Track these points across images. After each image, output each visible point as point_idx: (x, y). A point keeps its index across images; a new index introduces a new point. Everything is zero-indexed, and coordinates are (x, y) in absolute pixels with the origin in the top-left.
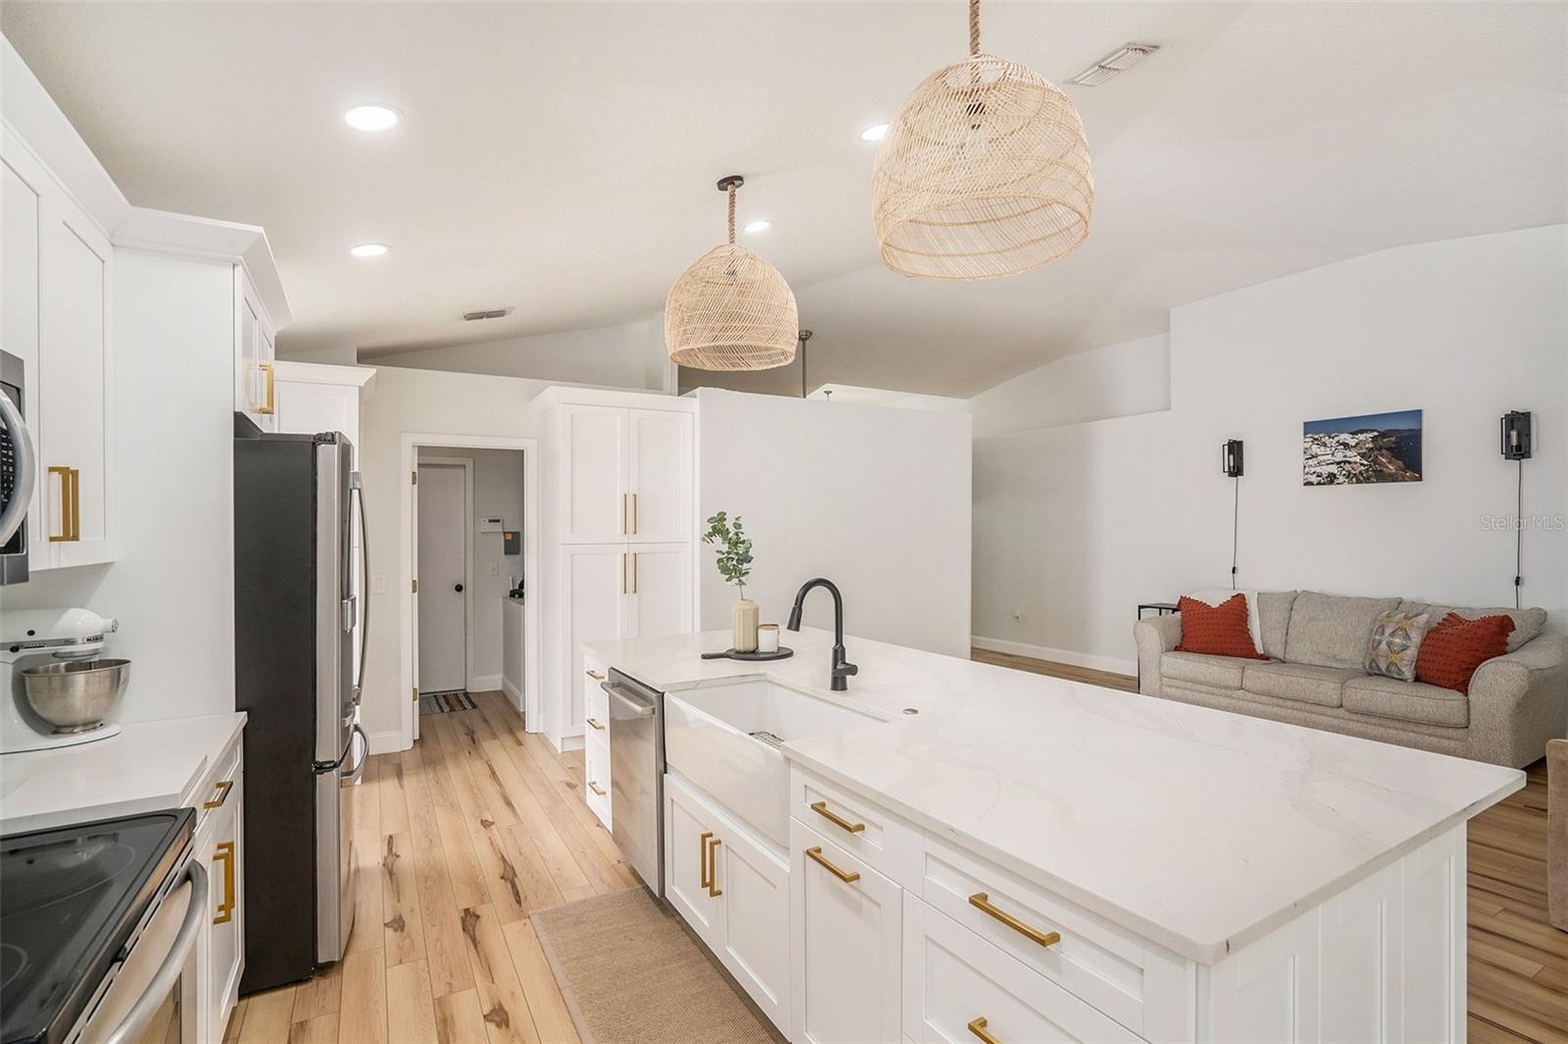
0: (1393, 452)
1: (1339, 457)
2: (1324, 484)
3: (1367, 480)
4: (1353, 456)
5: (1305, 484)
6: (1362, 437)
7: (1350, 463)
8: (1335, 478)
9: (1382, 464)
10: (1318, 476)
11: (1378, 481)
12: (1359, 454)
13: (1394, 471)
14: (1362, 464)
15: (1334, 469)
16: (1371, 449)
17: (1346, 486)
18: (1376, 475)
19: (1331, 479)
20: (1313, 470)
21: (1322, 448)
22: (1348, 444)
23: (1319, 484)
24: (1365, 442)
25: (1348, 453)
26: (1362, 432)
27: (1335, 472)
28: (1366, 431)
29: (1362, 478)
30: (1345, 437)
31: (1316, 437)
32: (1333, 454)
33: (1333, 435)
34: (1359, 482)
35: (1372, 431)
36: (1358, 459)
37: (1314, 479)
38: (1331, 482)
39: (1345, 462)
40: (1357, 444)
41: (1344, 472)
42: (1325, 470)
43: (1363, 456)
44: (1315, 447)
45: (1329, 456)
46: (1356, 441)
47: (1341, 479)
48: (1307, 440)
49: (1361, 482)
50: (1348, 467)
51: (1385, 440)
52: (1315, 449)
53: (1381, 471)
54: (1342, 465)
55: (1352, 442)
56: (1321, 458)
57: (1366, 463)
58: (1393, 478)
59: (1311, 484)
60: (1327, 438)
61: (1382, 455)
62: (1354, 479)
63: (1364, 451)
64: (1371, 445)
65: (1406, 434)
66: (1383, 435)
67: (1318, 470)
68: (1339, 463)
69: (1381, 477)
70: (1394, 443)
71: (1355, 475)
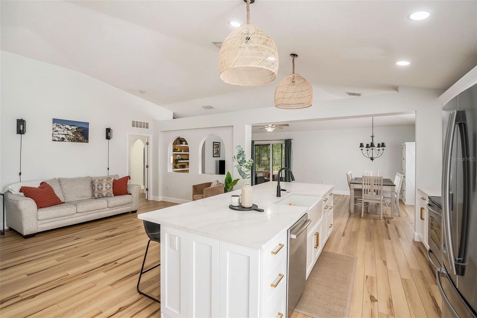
0: (81, 133)
1: (66, 133)
2: (60, 141)
3: (74, 141)
4: (70, 133)
5: (53, 141)
6: (73, 127)
7: (69, 135)
8: (64, 139)
9: (79, 137)
10: (58, 138)
11: (77, 142)
12: (72, 133)
13: (82, 139)
14: (73, 136)
15: (64, 136)
16: (75, 132)
17: (67, 142)
18: (76, 140)
19: (63, 140)
20: (56, 136)
21: (60, 129)
22: (68, 129)
23: (58, 141)
24: (74, 129)
25: (69, 132)
26: (73, 126)
27: (64, 137)
28: (74, 126)
29: (73, 140)
30: (68, 126)
31: (58, 124)
32: (63, 131)
33: (64, 125)
34: (72, 141)
35: (76, 126)
36: (72, 134)
37: (57, 139)
38: (63, 141)
39: (68, 135)
40: (72, 129)
41: (67, 138)
42: (61, 136)
43: (73, 133)
44: (57, 128)
45: (62, 132)
46: (71, 128)
47: (66, 140)
48: (54, 125)
49: (73, 142)
50: (68, 136)
51: (80, 130)
52: (57, 129)
53: (78, 139)
54: (67, 135)
55: (70, 129)
56: (60, 132)
57: (74, 136)
58: (81, 141)
59: (56, 140)
60: (62, 126)
61: (79, 134)
62: (70, 141)
63: (73, 132)
64: (76, 130)
65: (85, 129)
66: (79, 128)
67: (58, 136)
68: (65, 135)
69: (78, 141)
70: (82, 131)
71: (71, 139)
